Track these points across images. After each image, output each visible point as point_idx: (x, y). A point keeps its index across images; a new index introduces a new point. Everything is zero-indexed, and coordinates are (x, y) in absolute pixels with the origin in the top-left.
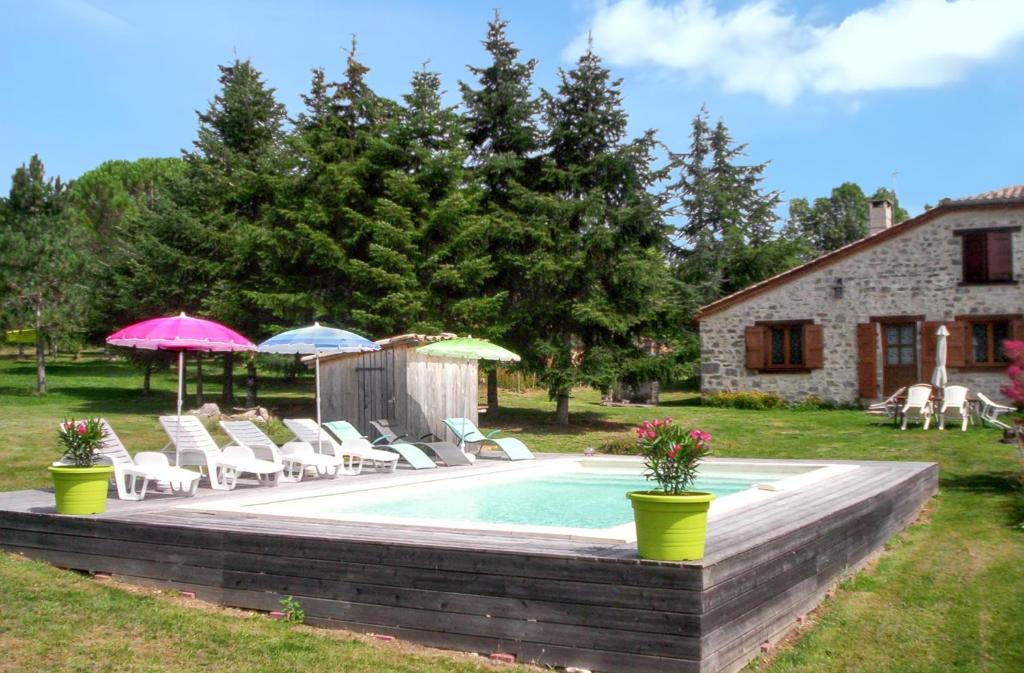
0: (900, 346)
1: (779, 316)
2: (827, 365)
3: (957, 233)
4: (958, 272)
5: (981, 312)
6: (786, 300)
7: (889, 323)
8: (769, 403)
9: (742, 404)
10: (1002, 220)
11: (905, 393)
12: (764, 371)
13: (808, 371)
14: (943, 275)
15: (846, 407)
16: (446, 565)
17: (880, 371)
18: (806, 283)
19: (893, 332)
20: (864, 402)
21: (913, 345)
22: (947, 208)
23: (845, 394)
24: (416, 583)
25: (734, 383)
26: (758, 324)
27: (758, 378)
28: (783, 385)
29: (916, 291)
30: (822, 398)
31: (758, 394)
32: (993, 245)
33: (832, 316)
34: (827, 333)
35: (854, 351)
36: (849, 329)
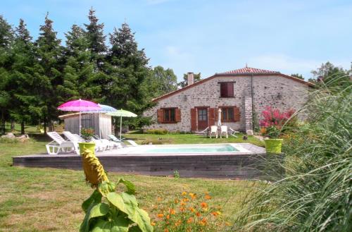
0: (202, 115)
1: (168, 106)
2: (182, 121)
3: (219, 83)
4: (219, 94)
5: (225, 105)
6: (170, 102)
7: (200, 108)
8: (165, 132)
9: (157, 133)
10: (231, 79)
11: (210, 128)
12: (163, 123)
13: (176, 123)
14: (215, 95)
15: (187, 133)
16: (221, 159)
17: (197, 122)
18: (176, 97)
19: (201, 112)
20: (193, 132)
21: (207, 115)
22: (216, 76)
23: (187, 129)
24: (212, 164)
25: (154, 127)
26: (161, 108)
27: (161, 125)
28: (169, 127)
29: (207, 99)
30: (181, 131)
31: (162, 130)
32: (229, 87)
33: (183, 106)
34: (182, 111)
35: (190, 117)
36: (188, 110)
